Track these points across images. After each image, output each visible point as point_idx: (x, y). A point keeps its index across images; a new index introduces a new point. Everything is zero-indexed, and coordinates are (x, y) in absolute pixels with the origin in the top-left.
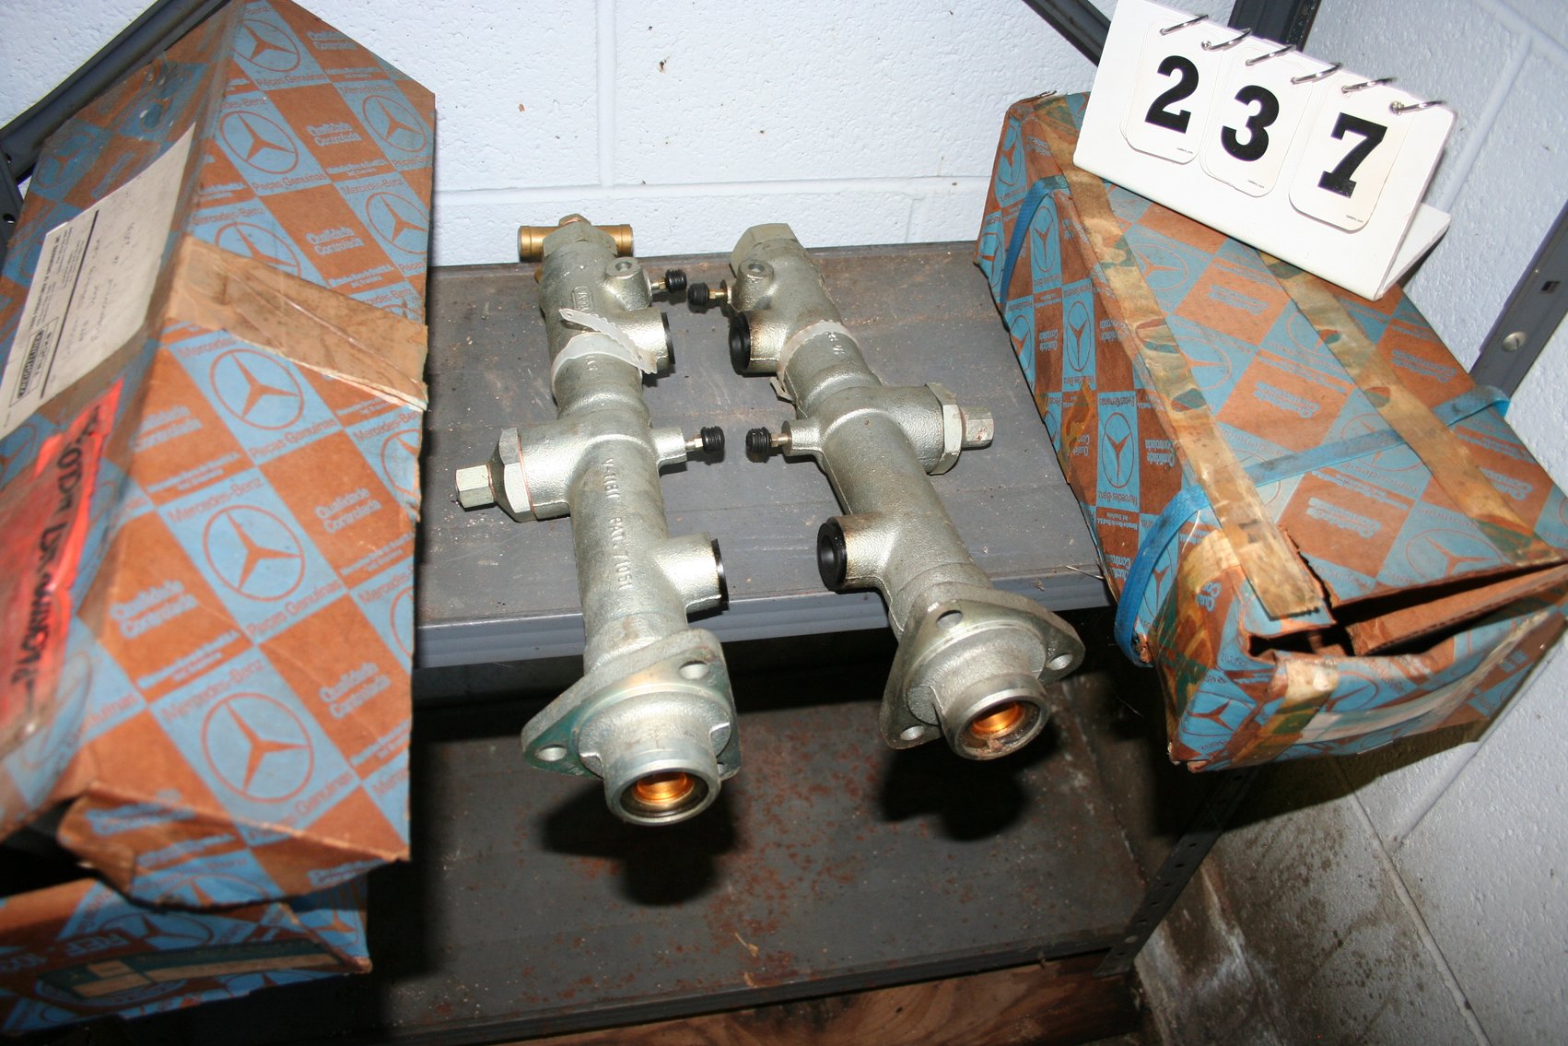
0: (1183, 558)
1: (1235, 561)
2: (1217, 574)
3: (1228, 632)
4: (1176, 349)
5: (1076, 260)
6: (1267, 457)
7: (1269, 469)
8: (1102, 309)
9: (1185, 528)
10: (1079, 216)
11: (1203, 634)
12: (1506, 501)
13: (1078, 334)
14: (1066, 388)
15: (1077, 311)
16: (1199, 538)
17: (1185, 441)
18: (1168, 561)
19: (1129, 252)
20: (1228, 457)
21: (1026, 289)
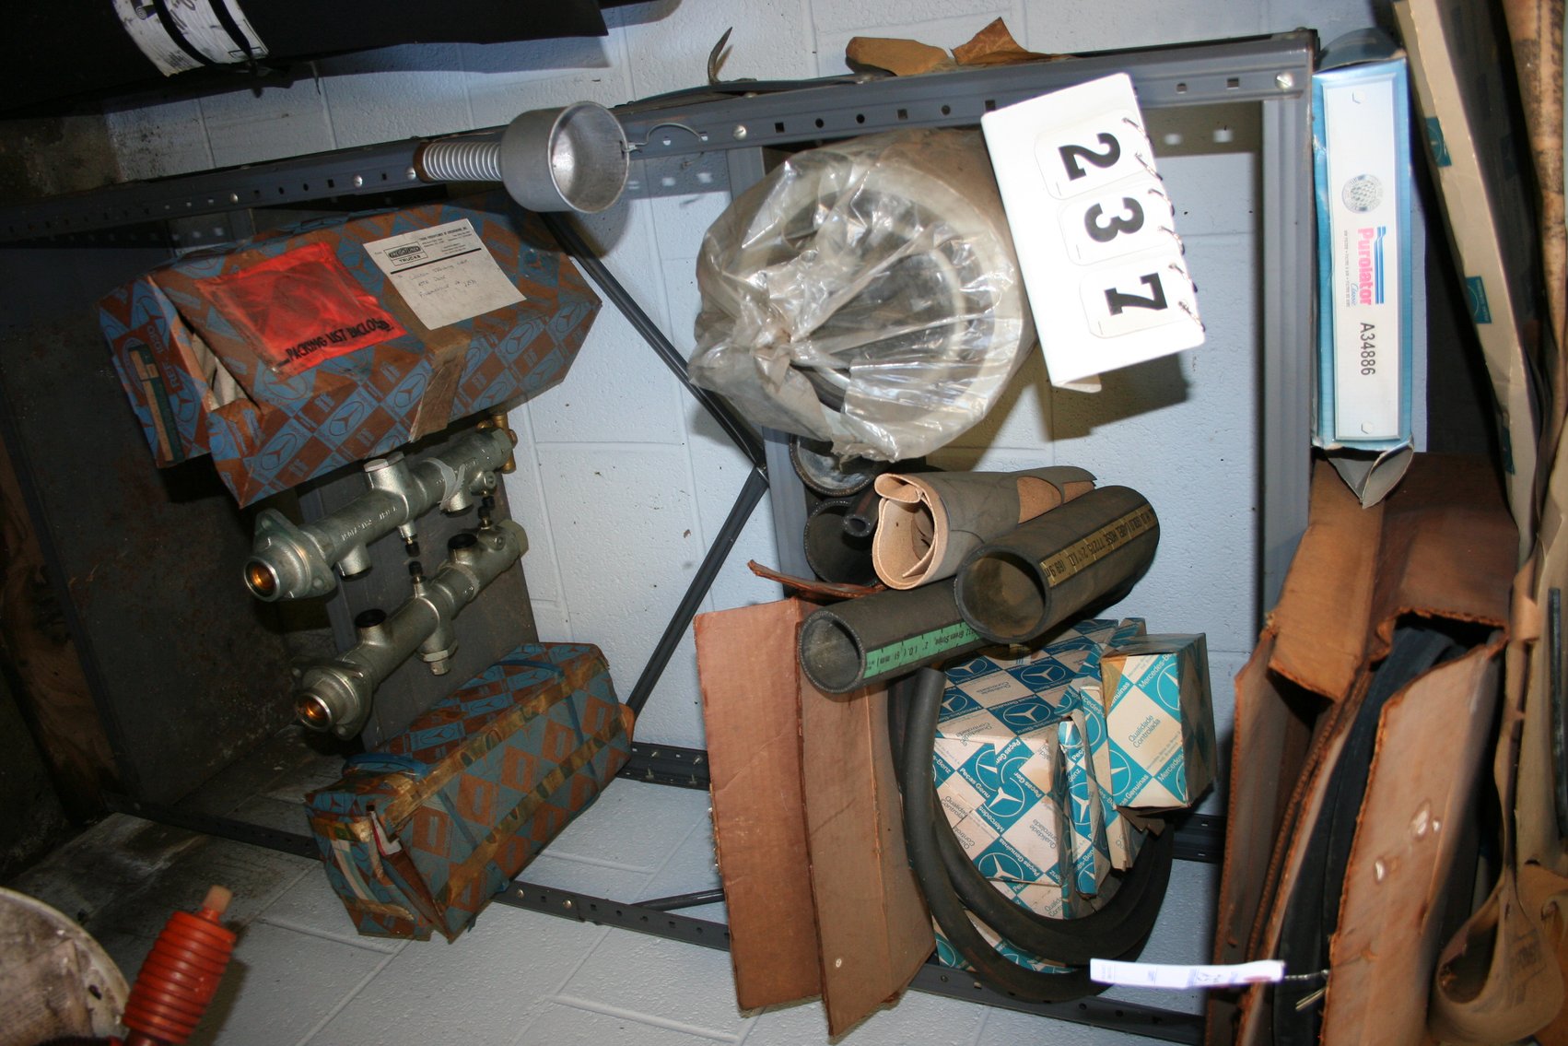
0: (398, 773)
1: (402, 792)
2: (395, 787)
3: (374, 796)
4: (489, 748)
5: (523, 695)
6: (450, 796)
7: (445, 798)
8: (500, 713)
9: (412, 771)
10: (545, 691)
11: (368, 788)
13: (488, 705)
14: (463, 705)
15: (499, 701)
16: (408, 776)
17: (448, 762)
18: (395, 767)
19: (531, 719)
20: (446, 781)
21: (508, 674)
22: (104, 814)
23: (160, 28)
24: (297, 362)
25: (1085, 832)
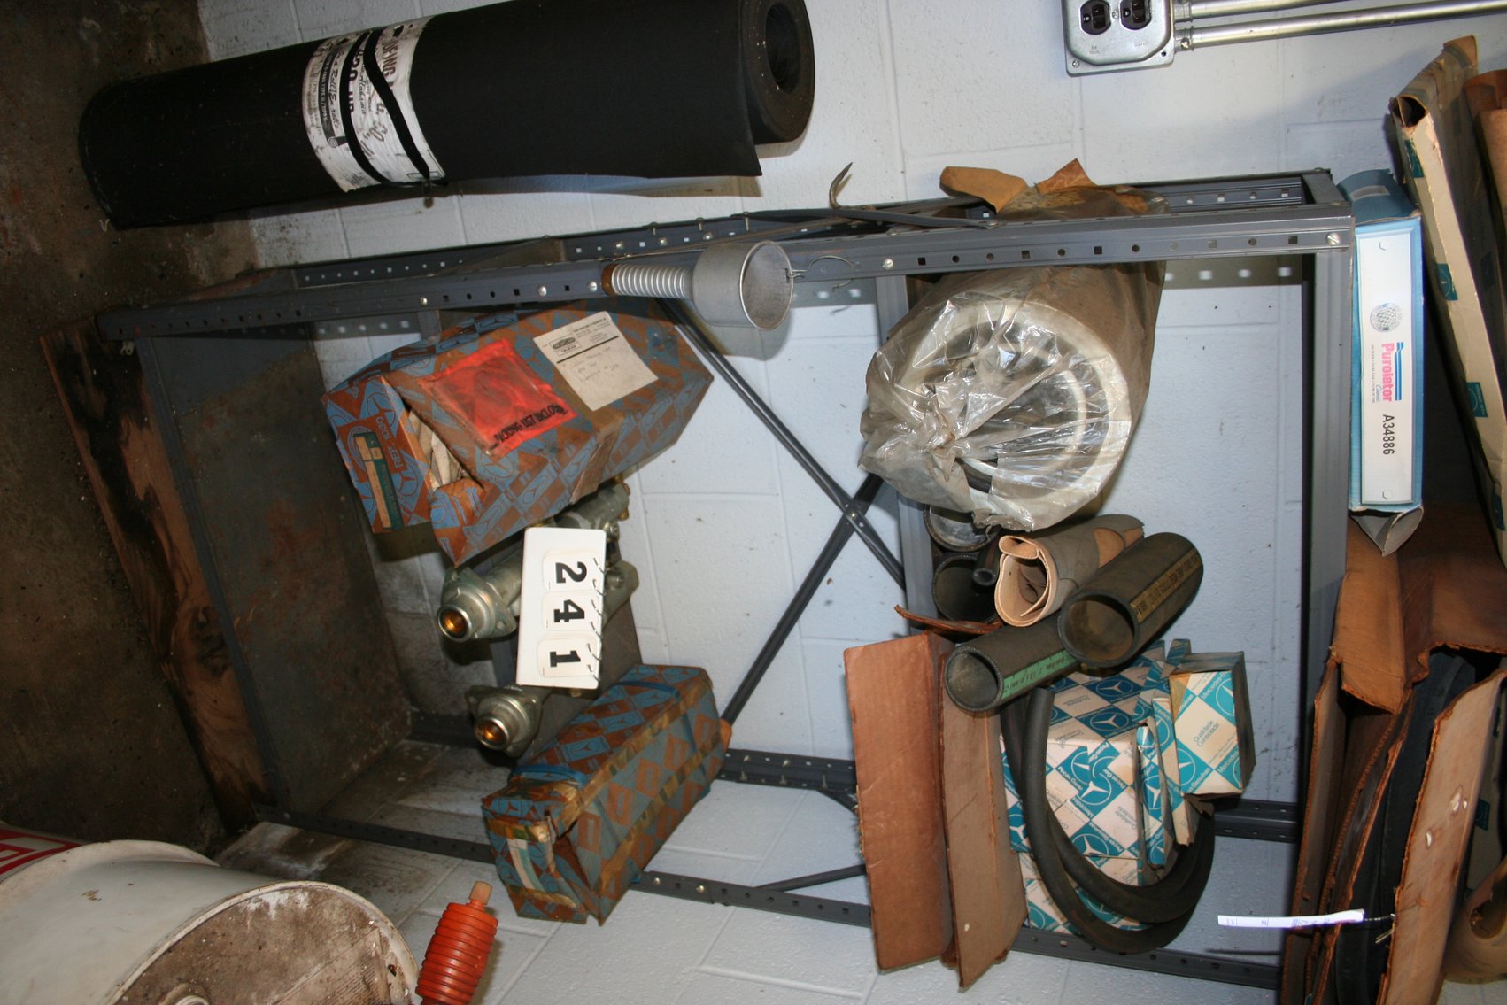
0: (562, 782)
1: (570, 799)
2: (563, 794)
3: (548, 803)
4: (628, 760)
5: (651, 713)
6: (602, 801)
7: (599, 804)
8: (637, 729)
9: (573, 779)
10: (666, 710)
11: (541, 795)
12: (608, 886)
13: (622, 721)
14: (599, 721)
15: (632, 719)
16: (572, 785)
17: (601, 773)
18: (556, 777)
19: (657, 734)
20: (599, 789)
21: (632, 693)
22: (253, 823)
23: (349, 155)
24: (503, 445)
25: (1156, 815)
